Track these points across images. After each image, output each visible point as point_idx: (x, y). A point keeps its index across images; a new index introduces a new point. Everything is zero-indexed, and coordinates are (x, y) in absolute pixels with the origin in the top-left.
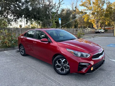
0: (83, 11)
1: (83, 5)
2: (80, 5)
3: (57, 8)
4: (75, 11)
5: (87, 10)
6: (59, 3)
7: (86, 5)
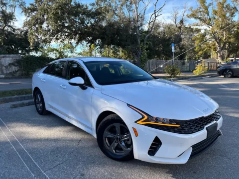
1: (193, 16)
3: (149, 24)
4: (180, 28)
5: (201, 25)
6: (155, 13)
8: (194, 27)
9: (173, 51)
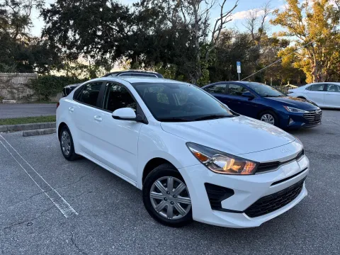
0: (278, 38)
2: (271, 21)
3: (213, 33)
4: (258, 39)
5: (291, 35)
6: (221, 19)
7: (289, 22)
8: (280, 38)
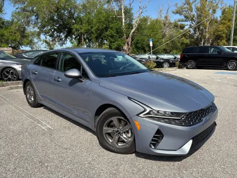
2: (173, 11)
5: (186, 21)
8: (179, 23)
9: (151, 45)
